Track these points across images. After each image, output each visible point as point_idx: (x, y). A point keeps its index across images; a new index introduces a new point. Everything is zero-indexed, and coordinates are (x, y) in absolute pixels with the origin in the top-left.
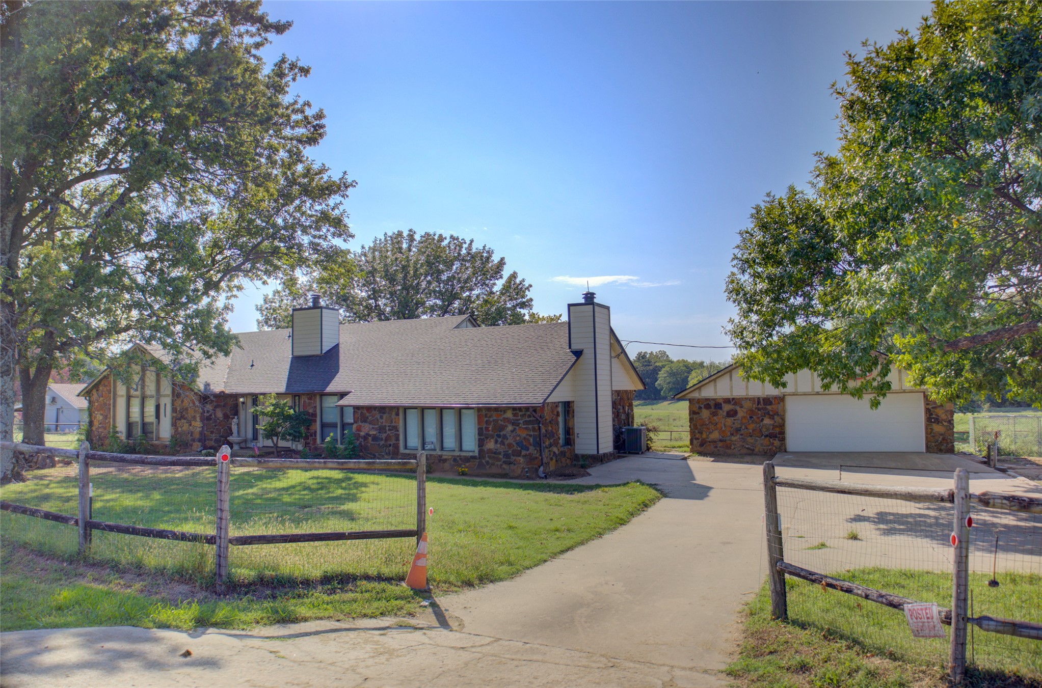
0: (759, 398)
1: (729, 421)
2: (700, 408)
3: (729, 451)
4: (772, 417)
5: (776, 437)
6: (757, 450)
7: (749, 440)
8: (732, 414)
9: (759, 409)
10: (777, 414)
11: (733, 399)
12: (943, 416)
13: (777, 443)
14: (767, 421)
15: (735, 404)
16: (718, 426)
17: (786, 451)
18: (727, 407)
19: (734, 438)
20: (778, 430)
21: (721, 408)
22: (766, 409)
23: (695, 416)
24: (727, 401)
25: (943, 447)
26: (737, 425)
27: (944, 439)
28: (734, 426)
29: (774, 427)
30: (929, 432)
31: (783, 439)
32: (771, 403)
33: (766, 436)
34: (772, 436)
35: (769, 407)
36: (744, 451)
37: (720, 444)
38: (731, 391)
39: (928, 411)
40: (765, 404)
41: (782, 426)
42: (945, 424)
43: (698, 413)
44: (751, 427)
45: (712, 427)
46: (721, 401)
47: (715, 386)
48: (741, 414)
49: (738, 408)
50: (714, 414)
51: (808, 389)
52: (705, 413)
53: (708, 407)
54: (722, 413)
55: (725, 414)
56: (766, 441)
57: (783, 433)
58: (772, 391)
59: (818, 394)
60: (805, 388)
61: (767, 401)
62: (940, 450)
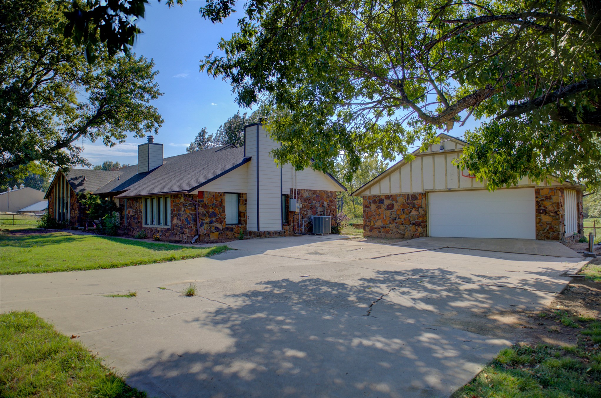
0: (408, 195)
1: (388, 212)
2: (370, 203)
3: (388, 235)
4: (417, 210)
5: (419, 225)
6: (406, 235)
7: (402, 227)
8: (390, 207)
9: (408, 204)
10: (422, 207)
11: (391, 195)
12: (550, 208)
13: (420, 229)
14: (414, 213)
15: (393, 200)
16: (381, 216)
17: (427, 236)
18: (387, 202)
19: (391, 226)
20: (421, 219)
21: (383, 203)
22: (413, 203)
23: (367, 209)
24: (388, 197)
25: (549, 235)
26: (393, 216)
27: (550, 228)
28: (392, 217)
29: (419, 217)
30: (539, 221)
31: (425, 227)
32: (416, 199)
33: (413, 224)
34: (417, 224)
35: (415, 202)
36: (398, 235)
37: (382, 230)
38: (390, 190)
39: (538, 204)
40: (412, 200)
41: (425, 216)
42: (552, 214)
43: (369, 207)
44: (403, 217)
45: (377, 217)
46: (383, 198)
47: (380, 186)
48: (396, 207)
49: (394, 203)
50: (378, 207)
51: (443, 187)
52: (373, 207)
53: (374, 202)
54: (384, 206)
55: (385, 207)
56: (413, 228)
57: (425, 222)
58: (417, 189)
59: (450, 190)
60: (440, 186)
61: (414, 197)
62: (548, 238)
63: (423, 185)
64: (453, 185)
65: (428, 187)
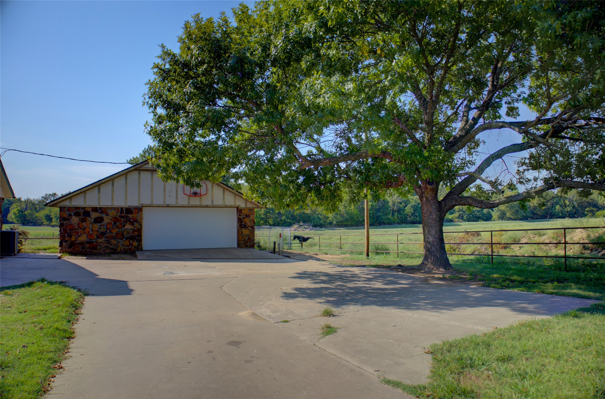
0: (122, 208)
1: (96, 226)
2: (70, 215)
3: (95, 251)
4: (132, 223)
5: (135, 239)
6: (119, 249)
7: (113, 241)
8: (98, 220)
9: (122, 217)
10: (136, 221)
11: (100, 208)
12: (249, 224)
13: (135, 244)
14: (128, 226)
15: (102, 212)
16: (86, 230)
17: (142, 250)
18: (94, 215)
19: (100, 241)
20: (136, 233)
21: (89, 216)
22: (127, 217)
23: (65, 222)
24: (95, 209)
25: (248, 244)
26: (103, 230)
27: (249, 239)
28: (100, 231)
29: (134, 231)
30: (239, 233)
31: (140, 241)
32: (131, 213)
33: (127, 239)
34: (132, 238)
35: (130, 216)
36: (108, 251)
37: (87, 246)
38: (99, 202)
39: (240, 220)
40: (126, 213)
41: (140, 230)
42: (250, 229)
43: (68, 219)
44: (115, 231)
45: (80, 231)
46: (90, 210)
47: (85, 197)
48: (106, 220)
49: (104, 216)
50: (83, 220)
51: (161, 203)
52: (75, 220)
53: (77, 214)
54: (90, 220)
55: (93, 220)
56: (127, 243)
57: (140, 236)
58: (132, 202)
59: (168, 206)
60: (158, 201)
61: (129, 210)
62: (247, 246)
63: (139, 199)
64: (171, 201)
65: (145, 201)
